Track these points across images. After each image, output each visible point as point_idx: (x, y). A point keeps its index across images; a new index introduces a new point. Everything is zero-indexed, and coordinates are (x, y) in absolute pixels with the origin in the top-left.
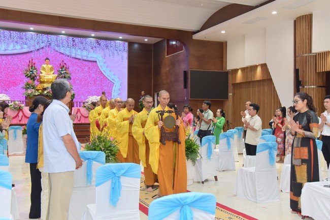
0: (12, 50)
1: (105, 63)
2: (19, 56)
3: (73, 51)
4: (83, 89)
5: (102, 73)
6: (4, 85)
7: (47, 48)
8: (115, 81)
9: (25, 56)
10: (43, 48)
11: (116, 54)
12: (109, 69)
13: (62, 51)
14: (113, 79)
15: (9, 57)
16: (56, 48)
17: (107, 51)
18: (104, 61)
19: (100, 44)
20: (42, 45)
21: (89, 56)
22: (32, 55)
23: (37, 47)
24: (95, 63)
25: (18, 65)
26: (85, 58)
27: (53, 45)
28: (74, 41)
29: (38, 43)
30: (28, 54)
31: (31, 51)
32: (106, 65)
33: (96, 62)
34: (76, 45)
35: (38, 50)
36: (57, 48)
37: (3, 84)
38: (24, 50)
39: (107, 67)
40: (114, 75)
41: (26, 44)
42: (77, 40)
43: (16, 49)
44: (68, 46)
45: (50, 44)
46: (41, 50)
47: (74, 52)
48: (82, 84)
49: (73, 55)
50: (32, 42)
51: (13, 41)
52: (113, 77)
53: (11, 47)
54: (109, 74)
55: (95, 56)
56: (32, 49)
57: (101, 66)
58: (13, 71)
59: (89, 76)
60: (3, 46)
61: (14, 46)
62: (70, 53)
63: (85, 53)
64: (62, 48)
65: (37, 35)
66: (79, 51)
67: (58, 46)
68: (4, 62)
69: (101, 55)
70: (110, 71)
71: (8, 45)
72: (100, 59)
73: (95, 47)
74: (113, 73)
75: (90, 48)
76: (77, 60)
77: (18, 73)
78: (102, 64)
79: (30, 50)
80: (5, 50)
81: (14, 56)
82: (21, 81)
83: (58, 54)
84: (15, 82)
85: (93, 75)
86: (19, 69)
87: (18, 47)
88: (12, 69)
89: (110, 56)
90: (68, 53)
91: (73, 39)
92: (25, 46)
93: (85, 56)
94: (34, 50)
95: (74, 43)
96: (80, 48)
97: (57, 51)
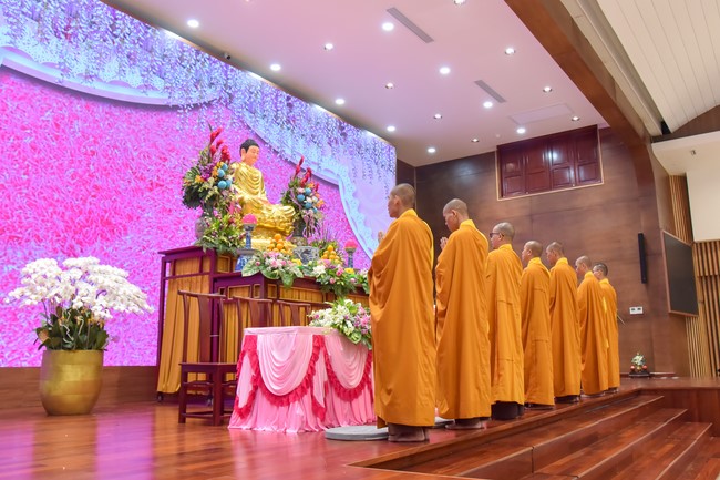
0: (113, 83)
1: (355, 195)
2: (135, 115)
3: (289, 138)
5: (349, 227)
6: (68, 228)
7: (222, 109)
9: (152, 119)
10: (209, 104)
11: (376, 176)
12: (363, 216)
13: (261, 131)
15: (100, 109)
16: (247, 114)
17: (358, 159)
18: (354, 188)
19: (344, 135)
20: (210, 94)
21: (324, 165)
22: (176, 122)
23: (195, 97)
24: (334, 191)
25: (126, 150)
26: (314, 170)
27: (237, 102)
28: (290, 105)
29: (198, 82)
30: (163, 115)
31: (176, 108)
32: (357, 202)
33: (337, 187)
34: (294, 118)
35: (196, 107)
36: (248, 117)
37: (61, 225)
38: (154, 97)
39: (360, 209)
41: (161, 74)
43: (126, 85)
44: (276, 117)
45: (231, 96)
46: (203, 111)
49: (288, 153)
50: (181, 75)
51: (118, 50)
53: (111, 69)
54: (362, 233)
55: (336, 172)
56: (177, 98)
57: (347, 203)
58: (106, 172)
60: (82, 58)
61: (121, 71)
62: (281, 142)
63: (314, 153)
64: (262, 122)
65: (198, 53)
66: (301, 141)
67: (252, 110)
68: (77, 125)
69: (347, 168)
71: (100, 61)
72: (345, 180)
73: (337, 142)
75: (325, 140)
77: (122, 185)
78: (349, 197)
79: (173, 103)
80: (89, 77)
81: (116, 111)
82: (130, 218)
84: (108, 223)
86: (127, 166)
87: (135, 78)
88: (103, 160)
90: (275, 144)
91: (288, 98)
92: (158, 82)
93: (313, 163)
94: (182, 102)
95: (292, 114)
96: (304, 133)
97: (248, 127)
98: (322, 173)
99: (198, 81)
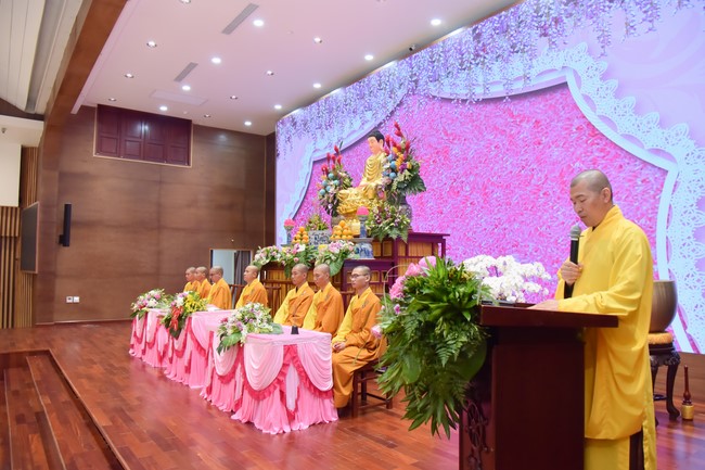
0: (349, 136)
1: (605, 77)
2: (359, 148)
3: (479, 74)
4: (516, 226)
5: (595, 133)
7: (410, 101)
8: (670, 157)
10: (401, 103)
12: (631, 100)
13: (446, 92)
14: (657, 152)
16: (431, 85)
17: (612, 14)
18: (604, 65)
20: (400, 93)
21: (533, 72)
23: (391, 106)
24: (558, 95)
26: (519, 88)
27: (421, 82)
28: (478, 37)
29: (391, 93)
31: (381, 123)
32: (613, 83)
33: (564, 85)
34: (484, 48)
35: (392, 113)
36: (433, 89)
39: (618, 94)
40: (662, 124)
41: (370, 108)
42: (487, 28)
43: (354, 131)
44: (461, 65)
45: (416, 82)
46: (397, 113)
47: (481, 79)
48: (514, 200)
49: (479, 92)
50: (382, 96)
51: (349, 112)
52: (655, 138)
53: (347, 131)
54: (633, 131)
55: (558, 64)
56: (380, 117)
57: (587, 98)
59: (538, 161)
60: (336, 132)
61: (351, 124)
62: (470, 86)
63: (517, 65)
64: (446, 81)
66: (496, 66)
67: (435, 79)
69: (583, 45)
70: (638, 109)
71: (342, 127)
72: (581, 68)
73: (557, 21)
74: (655, 116)
75: (535, 33)
76: (490, 107)
78: (591, 85)
79: (378, 123)
83: (437, 105)
85: (556, 153)
87: (357, 123)
89: (630, 27)
90: (462, 92)
91: (474, 30)
92: (369, 115)
93: (518, 79)
94: (384, 117)
95: (480, 45)
96: (500, 52)
97: (434, 97)
98: (533, 82)
99: (391, 91)
